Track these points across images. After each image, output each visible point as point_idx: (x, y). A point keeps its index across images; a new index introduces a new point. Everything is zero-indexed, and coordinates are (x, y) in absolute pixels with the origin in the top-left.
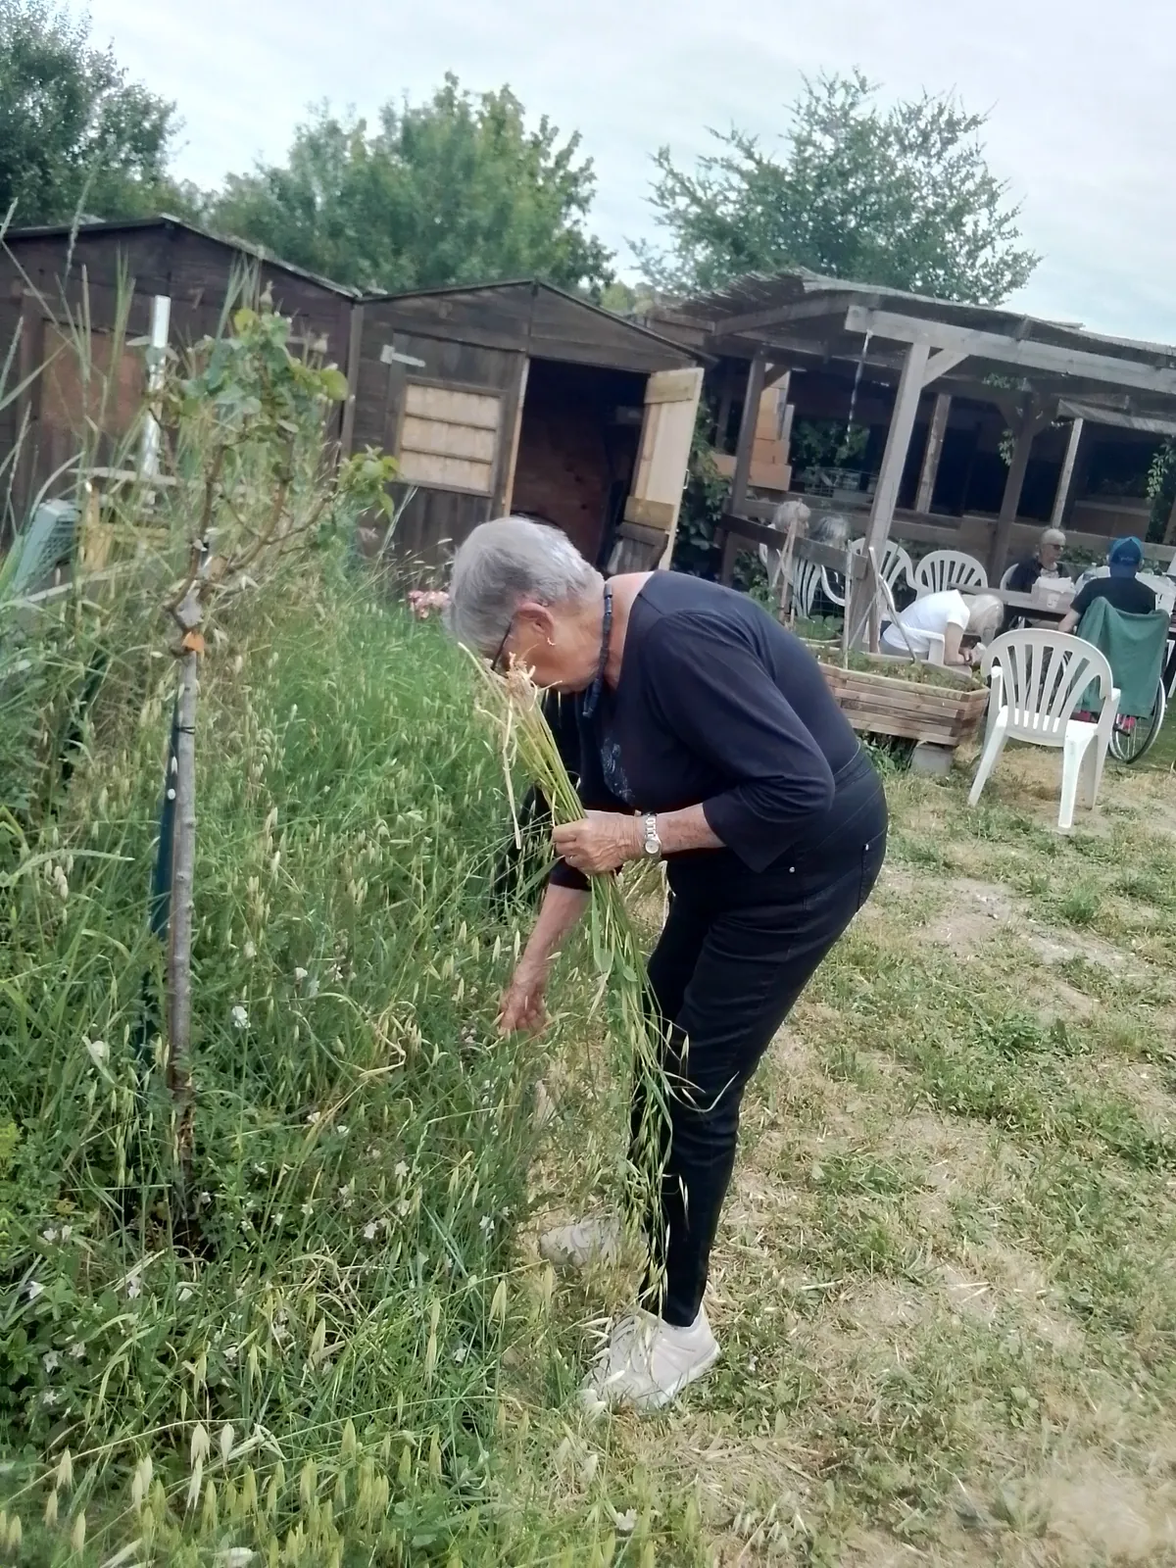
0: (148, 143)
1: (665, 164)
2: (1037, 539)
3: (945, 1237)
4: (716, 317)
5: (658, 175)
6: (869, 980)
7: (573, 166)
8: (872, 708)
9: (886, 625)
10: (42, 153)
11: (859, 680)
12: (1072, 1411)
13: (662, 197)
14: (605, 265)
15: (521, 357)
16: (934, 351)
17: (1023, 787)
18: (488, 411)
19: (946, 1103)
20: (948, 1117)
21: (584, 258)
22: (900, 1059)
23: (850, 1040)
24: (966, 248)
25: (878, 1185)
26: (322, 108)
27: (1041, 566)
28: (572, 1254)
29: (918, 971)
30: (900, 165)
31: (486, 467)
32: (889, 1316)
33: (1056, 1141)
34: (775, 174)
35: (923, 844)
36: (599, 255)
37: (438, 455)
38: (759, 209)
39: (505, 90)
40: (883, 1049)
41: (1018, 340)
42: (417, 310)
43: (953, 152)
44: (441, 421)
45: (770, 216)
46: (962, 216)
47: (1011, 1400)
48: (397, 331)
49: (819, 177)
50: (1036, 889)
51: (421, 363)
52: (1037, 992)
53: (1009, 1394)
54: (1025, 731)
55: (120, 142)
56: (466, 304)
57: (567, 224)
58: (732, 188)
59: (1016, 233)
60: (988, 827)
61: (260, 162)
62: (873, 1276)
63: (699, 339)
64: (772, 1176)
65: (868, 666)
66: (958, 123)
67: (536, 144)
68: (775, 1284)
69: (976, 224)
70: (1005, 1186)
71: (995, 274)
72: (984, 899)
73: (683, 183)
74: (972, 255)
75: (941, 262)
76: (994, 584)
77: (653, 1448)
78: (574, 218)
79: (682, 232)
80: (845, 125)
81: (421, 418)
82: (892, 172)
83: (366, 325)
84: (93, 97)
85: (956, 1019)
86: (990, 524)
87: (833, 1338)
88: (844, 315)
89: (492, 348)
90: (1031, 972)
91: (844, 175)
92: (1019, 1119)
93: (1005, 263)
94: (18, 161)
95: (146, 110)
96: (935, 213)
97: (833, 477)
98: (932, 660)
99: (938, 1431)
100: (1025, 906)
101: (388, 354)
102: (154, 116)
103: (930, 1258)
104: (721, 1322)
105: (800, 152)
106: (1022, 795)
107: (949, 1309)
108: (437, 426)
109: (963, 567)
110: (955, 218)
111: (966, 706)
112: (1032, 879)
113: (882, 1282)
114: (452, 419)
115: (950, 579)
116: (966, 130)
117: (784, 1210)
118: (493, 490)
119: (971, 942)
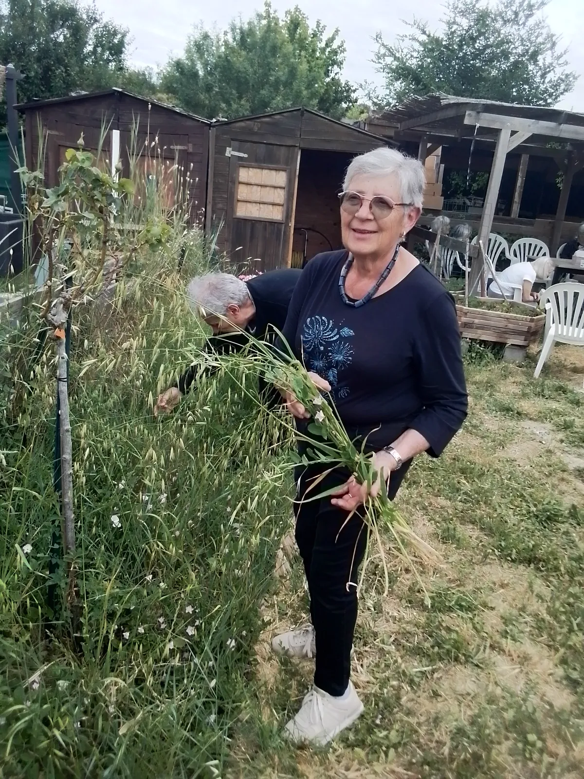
0: (117, 50)
1: (380, 41)
2: (577, 229)
3: (497, 637)
4: (400, 121)
5: (376, 47)
6: (468, 482)
7: (335, 46)
8: (482, 327)
9: (490, 281)
10: (64, 60)
11: (474, 313)
12: (561, 750)
13: (379, 58)
14: (352, 95)
15: (296, 149)
16: (513, 133)
17: (565, 366)
18: (280, 178)
19: (505, 556)
20: (506, 564)
21: (342, 92)
22: (482, 529)
23: (455, 519)
24: (540, 73)
25: (461, 607)
26: (200, 25)
27: (579, 244)
28: (288, 650)
29: (497, 476)
30: (502, 32)
31: (281, 207)
32: (461, 688)
33: (567, 577)
34: (437, 41)
35: (506, 400)
36: (349, 90)
37: (256, 203)
38: (429, 60)
39: (297, 9)
40: (473, 523)
41: (560, 124)
42: (243, 128)
43: (531, 22)
44: (258, 185)
45: (435, 63)
46: (538, 56)
47: (526, 742)
48: (232, 140)
49: (461, 41)
50: (567, 426)
51: (246, 156)
52: (563, 487)
53: (526, 738)
54: (564, 337)
55: (103, 51)
56: (267, 123)
57: (332, 75)
58: (415, 50)
59: (566, 63)
60: (543, 391)
61: (171, 55)
62: (453, 663)
63: (391, 133)
64: (404, 601)
65: (479, 304)
66: (533, 6)
67: (315, 35)
68: (398, 667)
69: (544, 59)
70: (535, 606)
71: (556, 86)
72: (538, 433)
73: (389, 51)
74: (543, 76)
75: (526, 81)
76: (553, 255)
77: (318, 772)
78: (335, 72)
79: (390, 75)
80: (474, 12)
81: (248, 184)
82: (499, 36)
83: (217, 138)
84: (89, 28)
85: (516, 504)
86: (550, 222)
87: (427, 702)
88: (464, 116)
89: (282, 145)
90: (560, 474)
91: (473, 39)
92: (546, 564)
93: (562, 80)
94: (53, 65)
95: (115, 33)
96: (523, 55)
97: (470, 200)
98: (515, 300)
99: (481, 763)
100: (561, 435)
101: (229, 152)
102: (119, 36)
103: (488, 650)
104: (366, 691)
105: (450, 28)
106: (564, 371)
107: (496, 683)
108: (255, 187)
109: (536, 246)
110: (534, 57)
111: (533, 324)
112: (565, 420)
113: (459, 667)
114: (263, 183)
115: (529, 254)
116: (538, 9)
117: (408, 623)
118: (284, 219)
119: (528, 458)
